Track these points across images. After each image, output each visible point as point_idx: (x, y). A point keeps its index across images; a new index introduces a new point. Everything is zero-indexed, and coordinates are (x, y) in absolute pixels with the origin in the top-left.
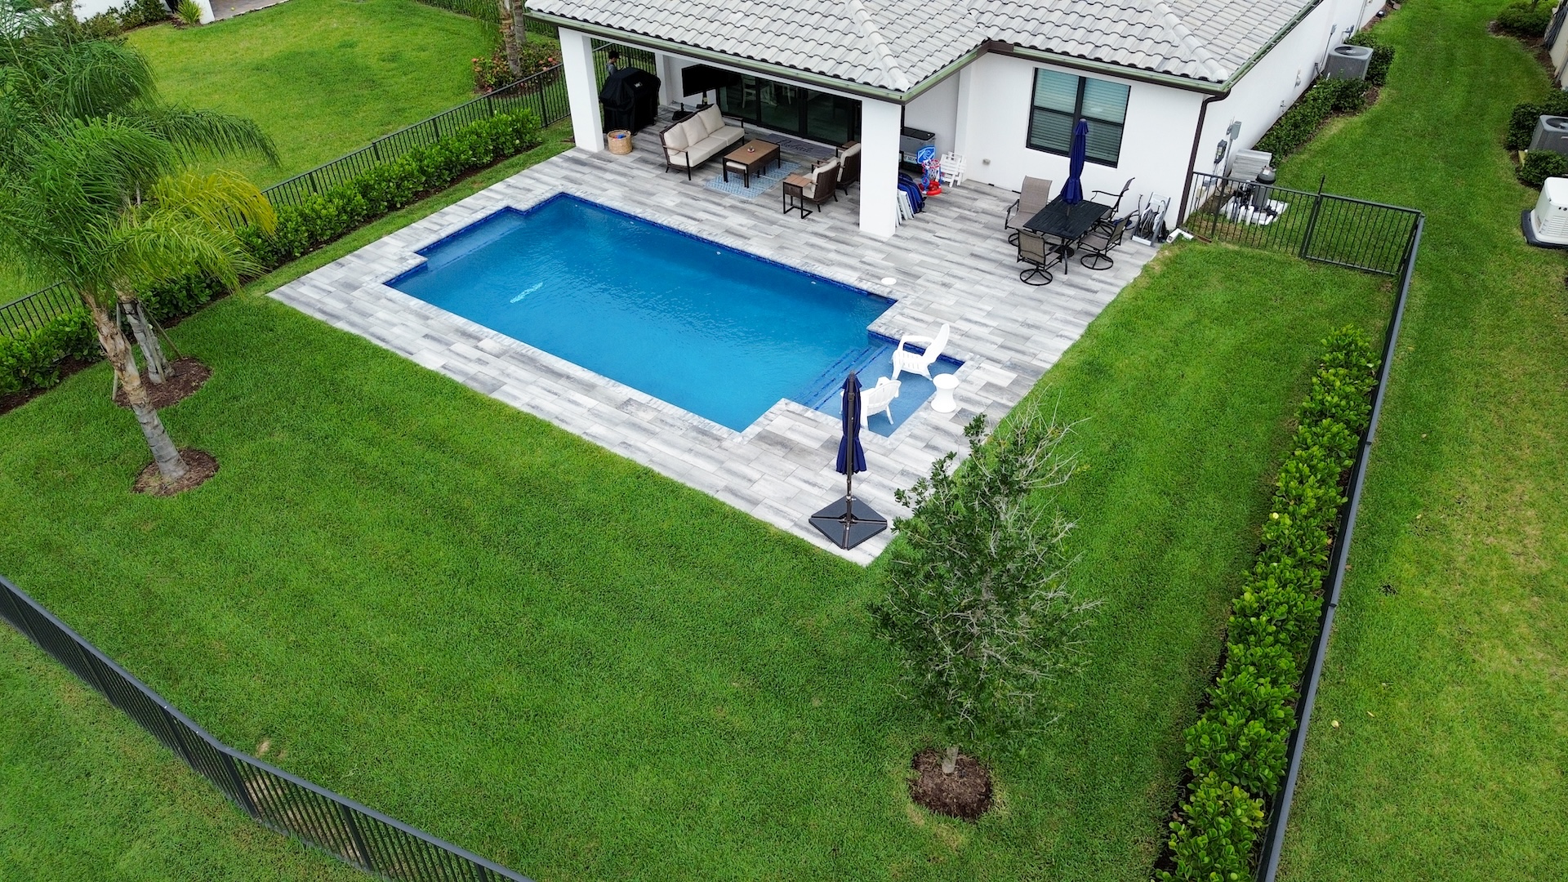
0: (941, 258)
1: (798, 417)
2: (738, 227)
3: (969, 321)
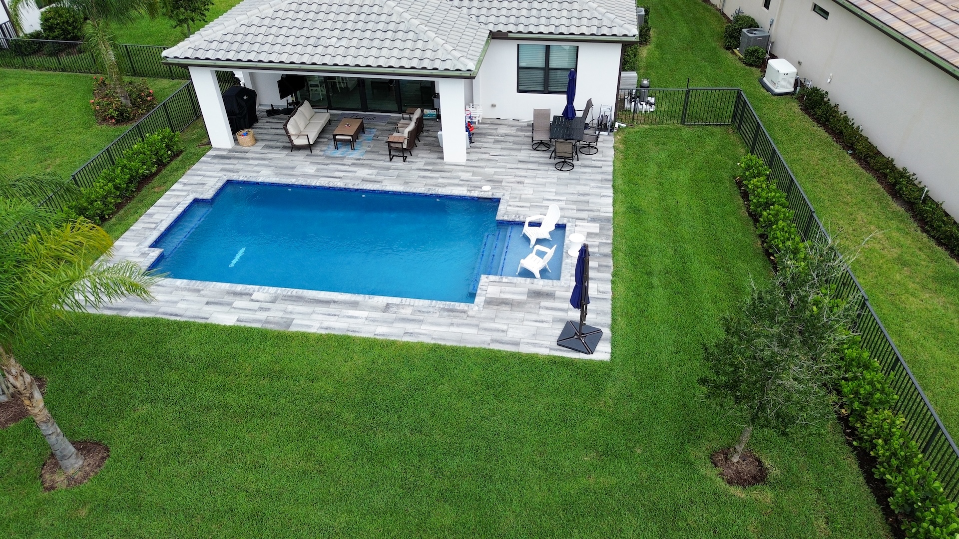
0: (505, 168)
1: (500, 284)
2: (368, 176)
3: (549, 200)
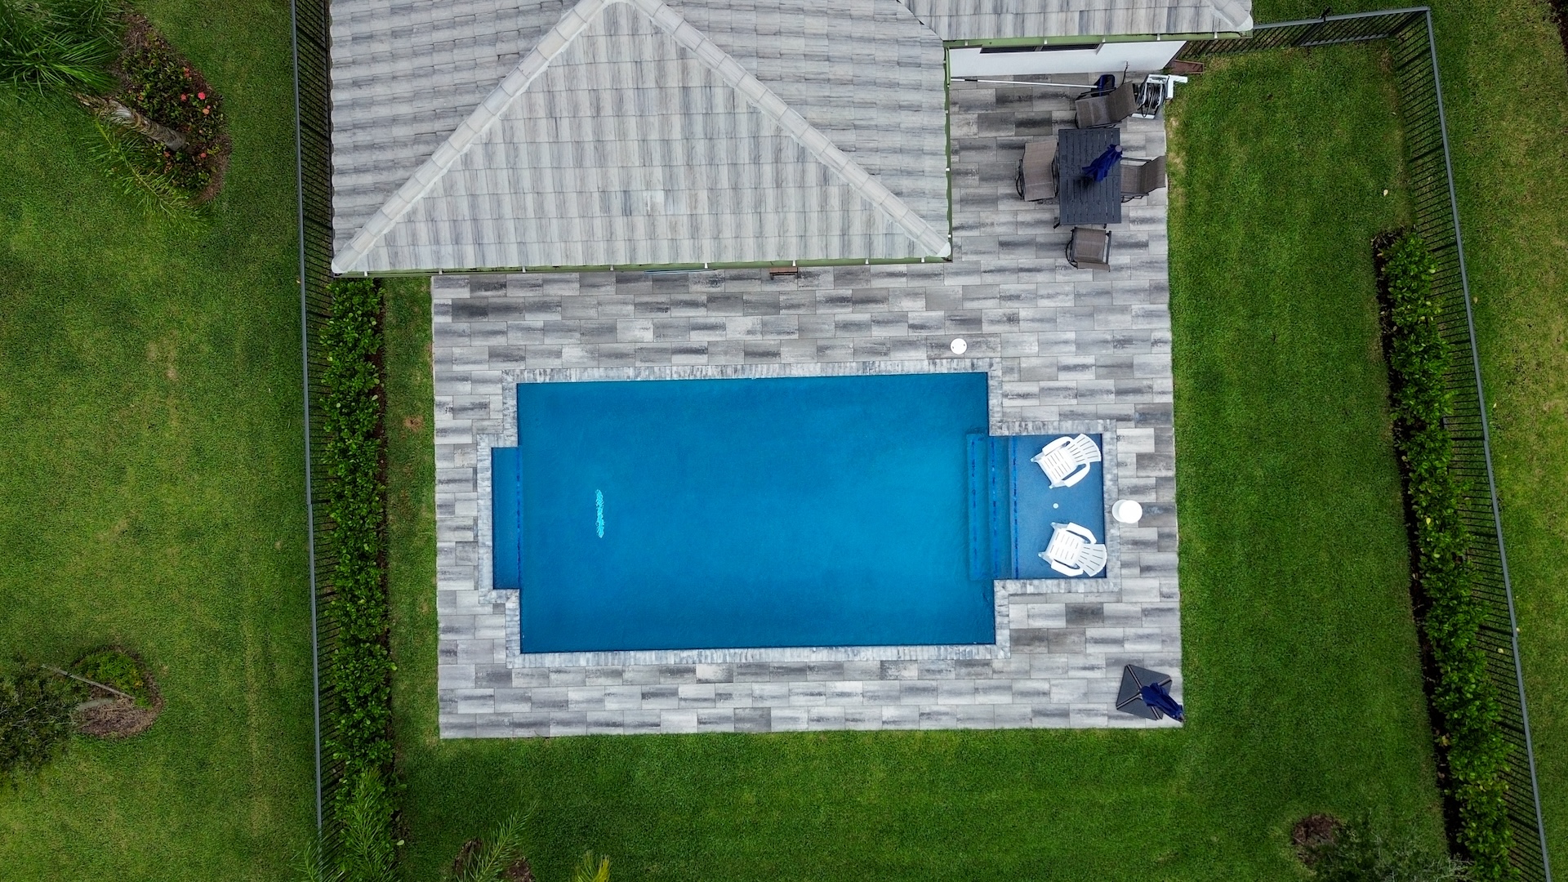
0: (979, 270)
1: (1025, 598)
2: (750, 338)
3: (1067, 368)
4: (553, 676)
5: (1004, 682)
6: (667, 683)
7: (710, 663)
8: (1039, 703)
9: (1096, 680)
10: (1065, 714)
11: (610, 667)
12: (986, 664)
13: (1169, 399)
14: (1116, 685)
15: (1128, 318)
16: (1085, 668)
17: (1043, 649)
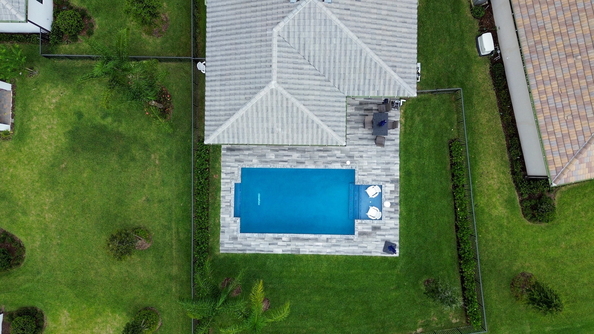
0: (354, 145)
1: (362, 224)
2: (298, 159)
3: (374, 169)
4: (248, 239)
5: (356, 244)
6: (275, 241)
7: (286, 237)
8: (365, 249)
9: (378, 244)
10: (371, 252)
11: (261, 237)
12: (352, 239)
13: (398, 177)
14: (383, 246)
15: (389, 157)
16: (376, 241)
17: (366, 237)
